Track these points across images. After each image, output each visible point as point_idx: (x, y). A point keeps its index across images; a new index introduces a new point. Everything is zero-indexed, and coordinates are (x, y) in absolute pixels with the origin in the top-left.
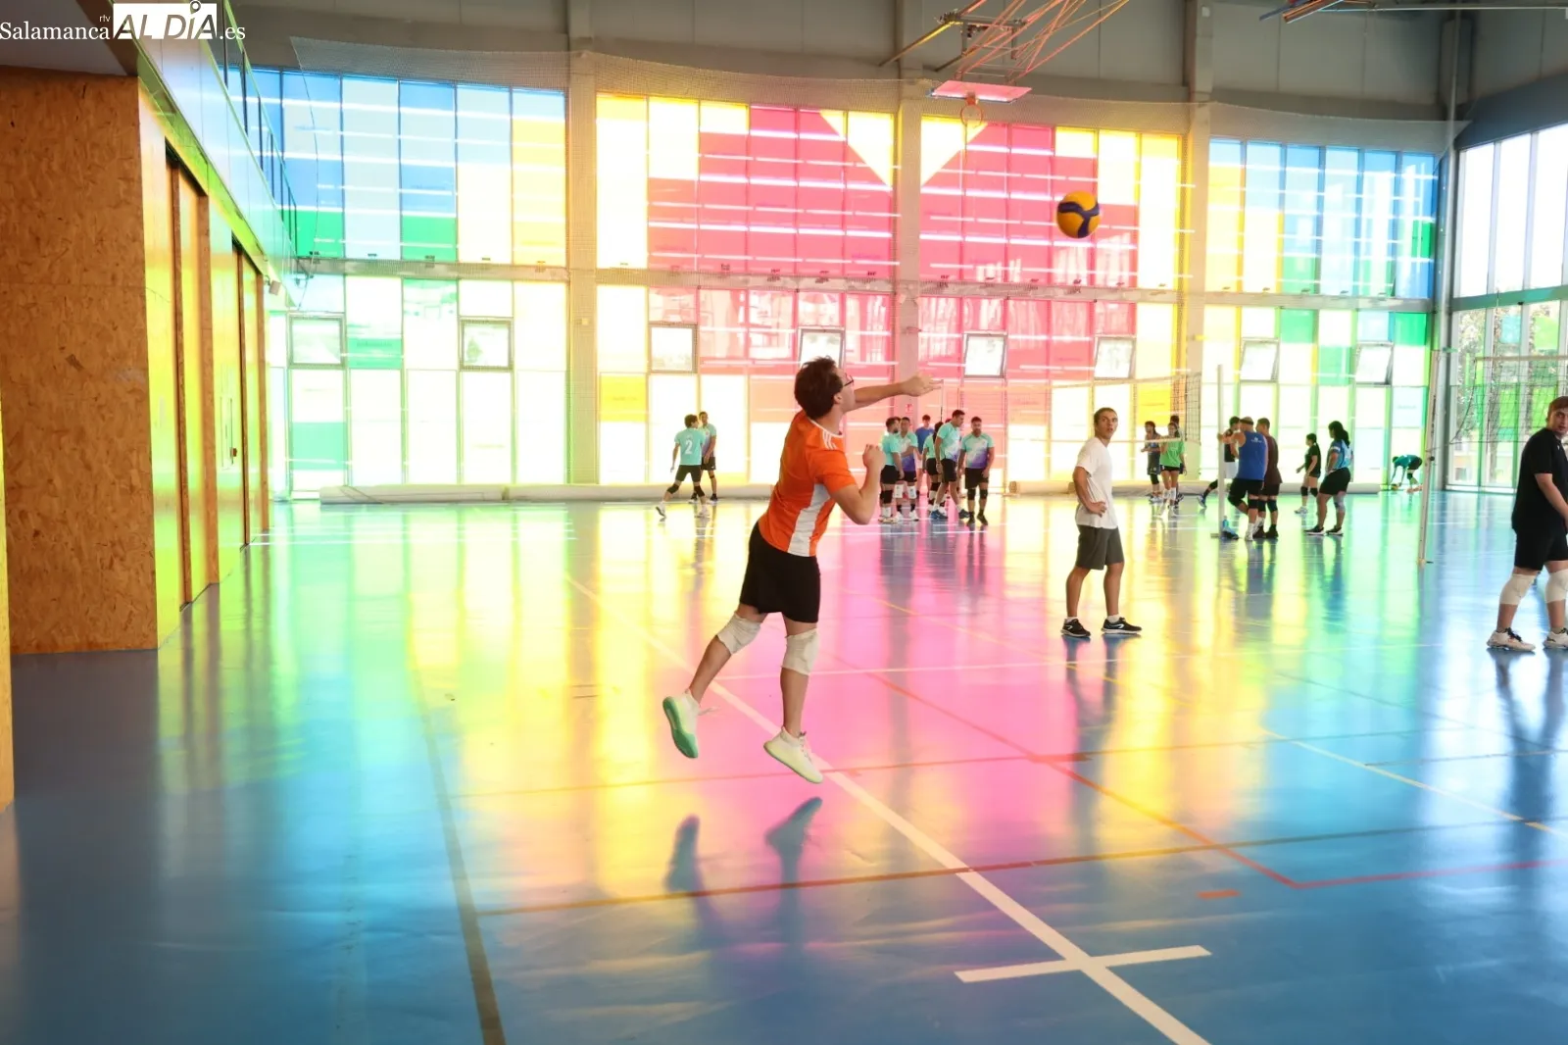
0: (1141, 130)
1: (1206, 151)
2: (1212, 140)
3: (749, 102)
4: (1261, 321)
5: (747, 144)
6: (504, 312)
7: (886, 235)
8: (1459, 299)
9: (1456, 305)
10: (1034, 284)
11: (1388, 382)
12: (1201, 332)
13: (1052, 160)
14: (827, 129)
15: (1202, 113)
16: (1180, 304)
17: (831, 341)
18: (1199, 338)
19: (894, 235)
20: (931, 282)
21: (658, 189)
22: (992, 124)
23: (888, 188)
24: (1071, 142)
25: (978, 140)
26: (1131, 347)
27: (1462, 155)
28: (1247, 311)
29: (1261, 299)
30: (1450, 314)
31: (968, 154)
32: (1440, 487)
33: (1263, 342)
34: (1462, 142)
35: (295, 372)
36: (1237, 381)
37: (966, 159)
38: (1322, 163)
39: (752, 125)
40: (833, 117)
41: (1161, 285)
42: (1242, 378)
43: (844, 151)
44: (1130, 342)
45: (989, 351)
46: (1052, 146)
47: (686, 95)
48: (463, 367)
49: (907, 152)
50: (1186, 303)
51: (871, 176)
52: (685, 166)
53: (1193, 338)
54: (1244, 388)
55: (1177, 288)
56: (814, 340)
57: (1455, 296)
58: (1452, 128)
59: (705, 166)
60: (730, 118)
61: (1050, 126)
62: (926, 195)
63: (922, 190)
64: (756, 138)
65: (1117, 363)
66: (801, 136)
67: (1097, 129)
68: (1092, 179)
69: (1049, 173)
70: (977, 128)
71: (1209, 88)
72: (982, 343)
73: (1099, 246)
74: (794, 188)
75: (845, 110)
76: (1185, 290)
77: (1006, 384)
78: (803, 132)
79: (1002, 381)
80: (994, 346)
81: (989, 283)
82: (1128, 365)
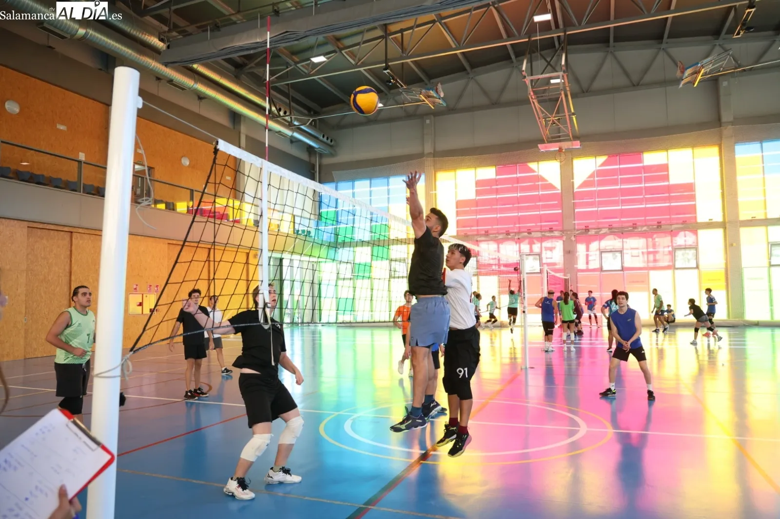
0: (693, 145)
2: (736, 144)
3: (495, 165)
5: (496, 182)
6: (404, 256)
7: (560, 211)
10: (635, 226)
13: (644, 167)
14: (532, 171)
15: (728, 130)
16: (725, 228)
17: (535, 259)
19: (562, 211)
20: (583, 229)
21: (460, 204)
22: (610, 155)
23: (560, 191)
24: (651, 158)
25: (603, 164)
26: (695, 251)
28: (772, 228)
31: (599, 171)
36: (769, 265)
39: (497, 174)
40: (533, 165)
42: (772, 264)
43: (539, 178)
44: (695, 249)
45: (614, 259)
46: (641, 161)
47: (469, 167)
48: (390, 277)
49: (567, 175)
50: (727, 227)
51: (551, 186)
52: (469, 193)
53: (732, 245)
54: (773, 269)
55: (722, 220)
56: (527, 259)
59: (478, 193)
60: (489, 173)
61: (641, 152)
62: (577, 192)
63: (575, 190)
64: (499, 179)
65: (689, 260)
66: (519, 175)
67: (667, 150)
68: (666, 173)
69: (641, 174)
70: (602, 159)
71: (731, 119)
72: (610, 255)
73: (672, 204)
74: (517, 197)
75: (538, 161)
76: (727, 220)
77: (624, 273)
78: (520, 173)
79: (622, 272)
80: (616, 256)
81: (610, 227)
82: (695, 261)
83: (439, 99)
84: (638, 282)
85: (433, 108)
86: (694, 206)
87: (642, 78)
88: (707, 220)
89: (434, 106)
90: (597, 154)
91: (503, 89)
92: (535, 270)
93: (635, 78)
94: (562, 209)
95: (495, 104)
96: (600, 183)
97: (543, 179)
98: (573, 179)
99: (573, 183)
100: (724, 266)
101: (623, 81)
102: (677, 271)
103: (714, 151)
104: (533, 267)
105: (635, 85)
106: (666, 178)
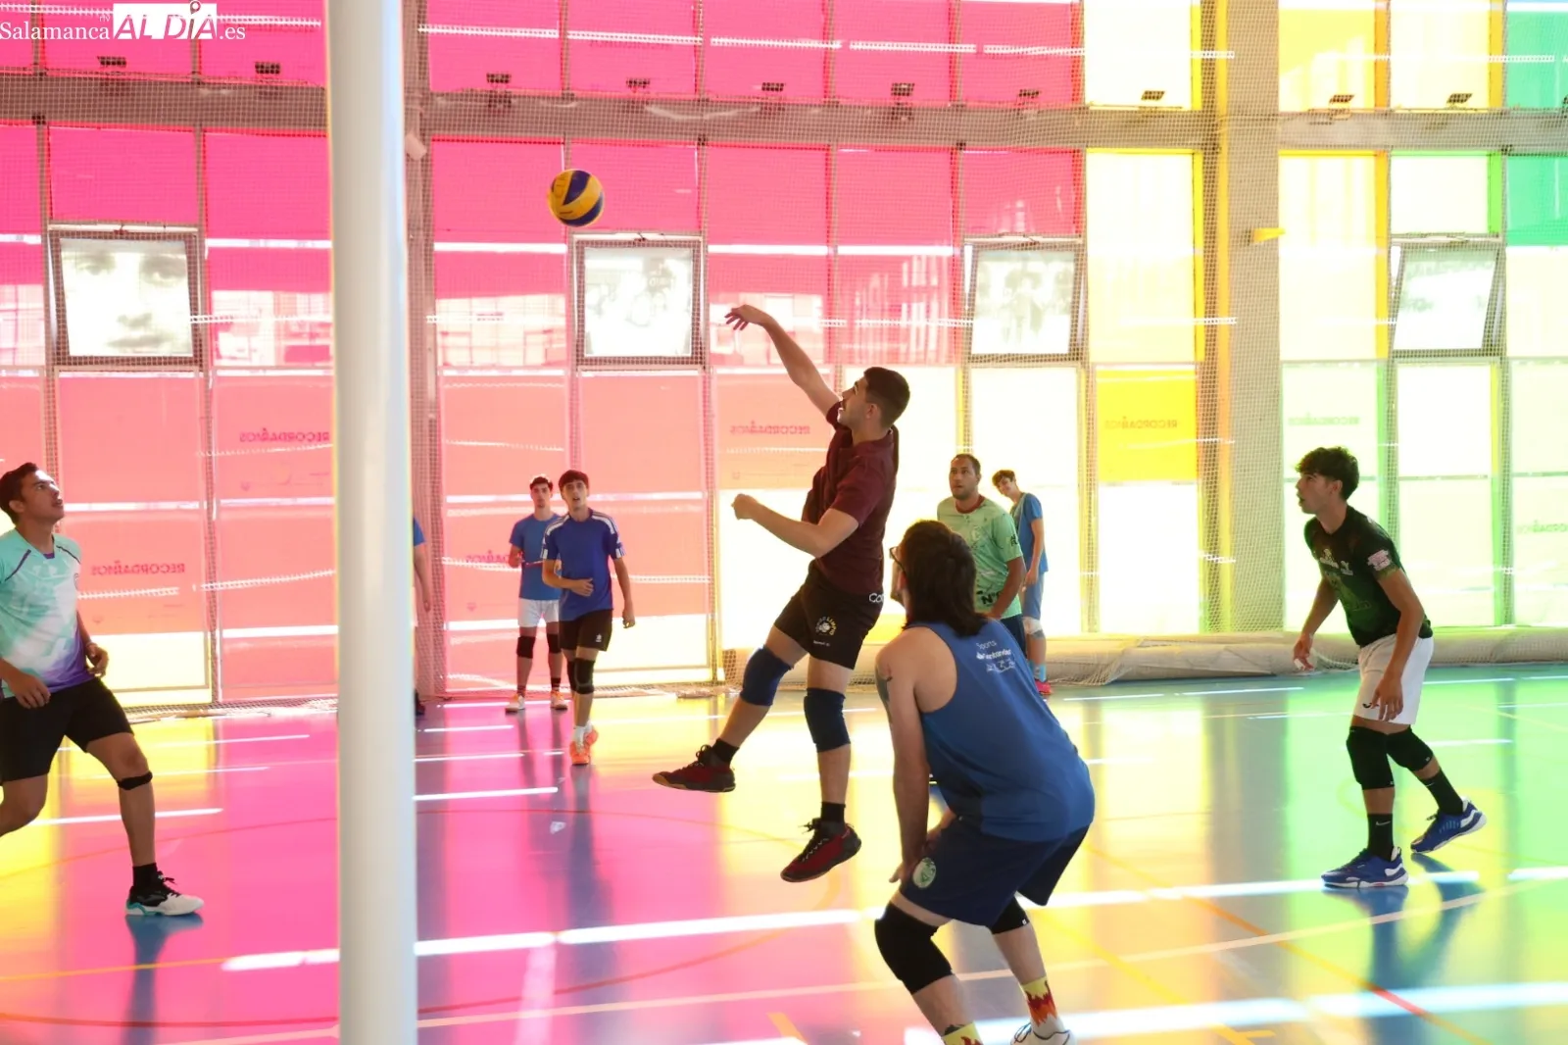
10: (773, 97)
12: (1273, 221)
16: (1210, 149)
18: (1265, 234)
20: (471, 95)
26: (1071, 267)
28: (1408, 166)
29: (1442, 129)
33: (1457, 246)
36: (1385, 355)
41: (1148, 95)
42: (1398, 345)
44: (1071, 255)
45: (653, 290)
50: (1224, 143)
53: (1248, 237)
54: (1405, 372)
55: (1198, 106)
56: (100, 262)
65: (1037, 314)
72: (628, 265)
76: (1222, 107)
77: (706, 382)
79: (694, 372)
80: (666, 274)
82: (1067, 319)
84: (774, 430)
88: (1132, 100)
92: (156, 341)
102: (977, 374)
104: (142, 321)
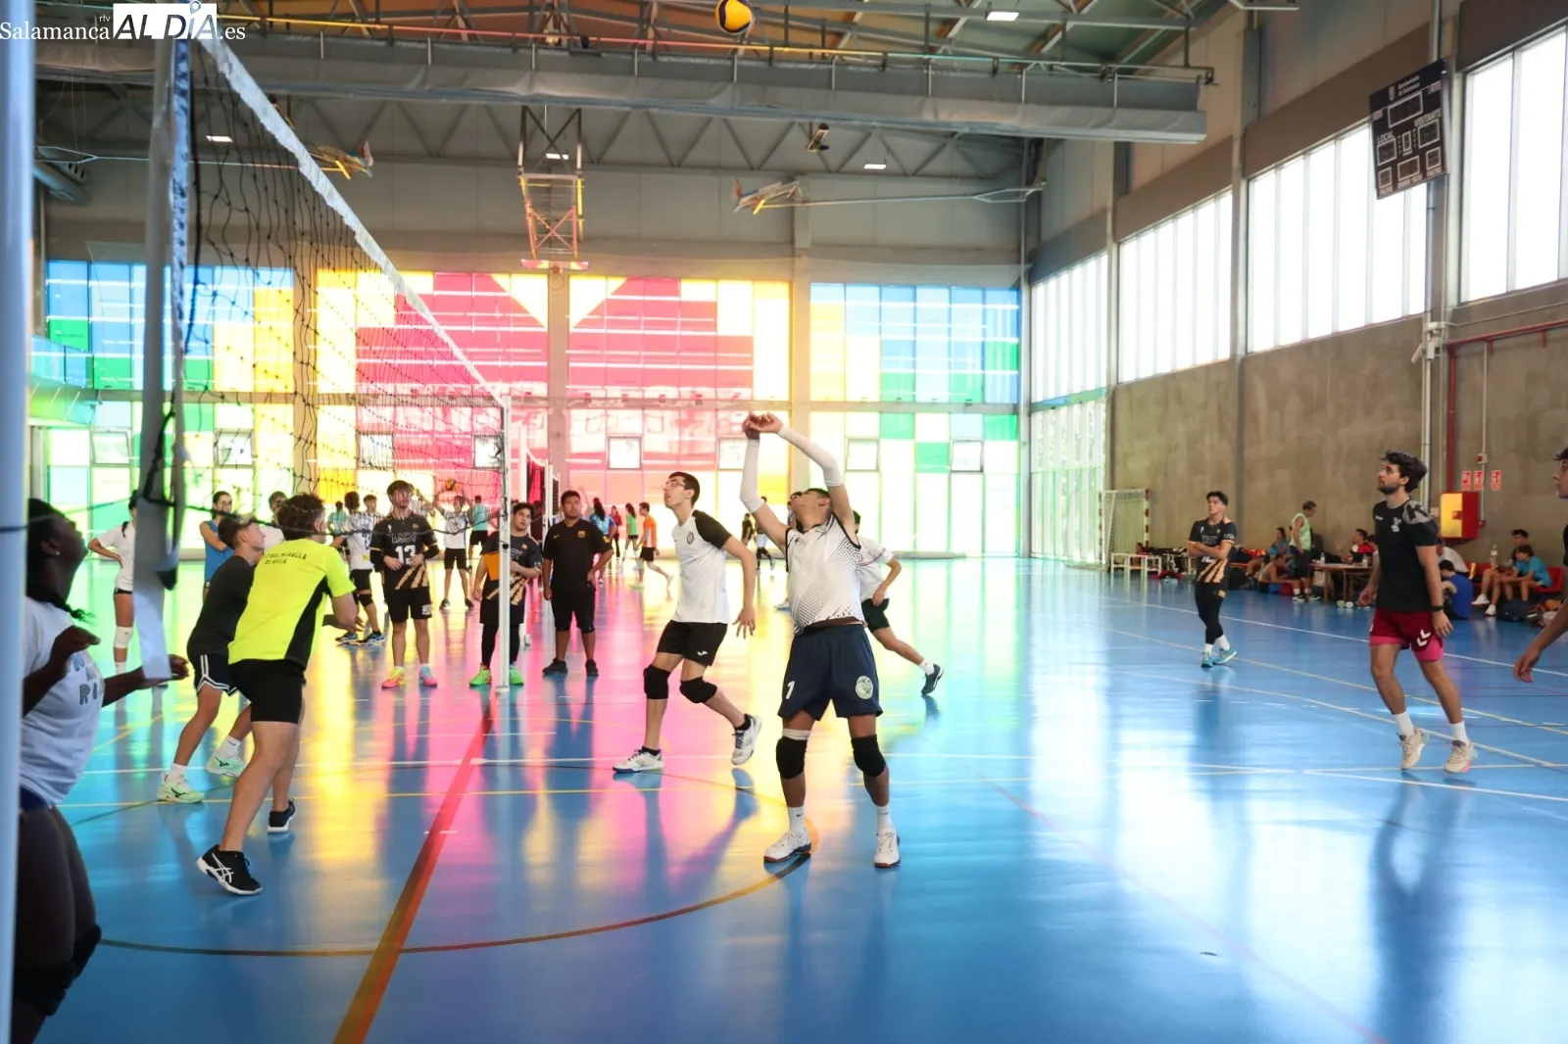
0: (754, 278)
1: (808, 294)
2: (812, 284)
3: (433, 271)
4: (867, 423)
5: (434, 301)
6: (247, 426)
7: (545, 364)
8: (1036, 403)
9: (1032, 408)
10: (662, 398)
11: (982, 471)
13: (680, 304)
14: (497, 287)
15: (802, 262)
16: (790, 411)
20: (577, 398)
21: (364, 337)
22: (631, 278)
23: (545, 329)
24: (692, 290)
25: (618, 292)
27: (1033, 289)
29: (861, 406)
30: (1030, 415)
31: (608, 302)
32: (1027, 553)
33: (865, 440)
34: (1033, 276)
35: (96, 471)
37: (610, 307)
38: (915, 299)
39: (436, 288)
40: (500, 279)
43: (509, 305)
45: (628, 450)
46: (677, 293)
48: (217, 466)
49: (559, 304)
50: (793, 410)
51: (532, 321)
52: (385, 318)
55: (788, 399)
56: (484, 443)
57: (1033, 401)
58: (1023, 267)
59: (398, 318)
60: (420, 283)
61: (676, 280)
62: (575, 334)
63: (572, 330)
64: (439, 296)
66: (474, 294)
67: (716, 279)
68: (712, 320)
69: (675, 316)
70: (617, 282)
71: (808, 245)
72: (622, 443)
73: (721, 368)
74: (470, 332)
75: (510, 273)
76: (794, 399)
77: (643, 475)
78: (476, 290)
79: (640, 472)
80: (632, 446)
81: (625, 399)
83: (366, 168)
85: (348, 177)
86: (750, 374)
87: (685, 155)
89: (350, 174)
90: (609, 273)
91: (451, 131)
93: (676, 152)
94: (548, 360)
95: (436, 155)
96: (612, 324)
97: (519, 308)
98: (568, 314)
99: (568, 319)
100: (785, 470)
101: (657, 155)
102: (721, 474)
103: (782, 289)
105: (675, 165)
106: (713, 326)
